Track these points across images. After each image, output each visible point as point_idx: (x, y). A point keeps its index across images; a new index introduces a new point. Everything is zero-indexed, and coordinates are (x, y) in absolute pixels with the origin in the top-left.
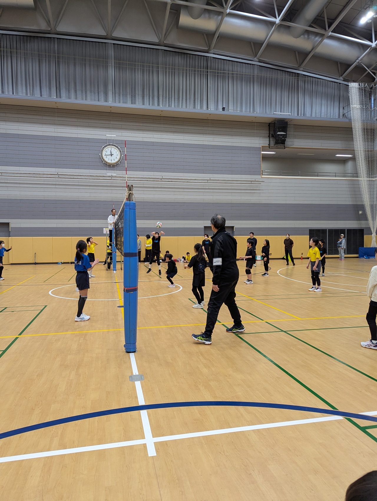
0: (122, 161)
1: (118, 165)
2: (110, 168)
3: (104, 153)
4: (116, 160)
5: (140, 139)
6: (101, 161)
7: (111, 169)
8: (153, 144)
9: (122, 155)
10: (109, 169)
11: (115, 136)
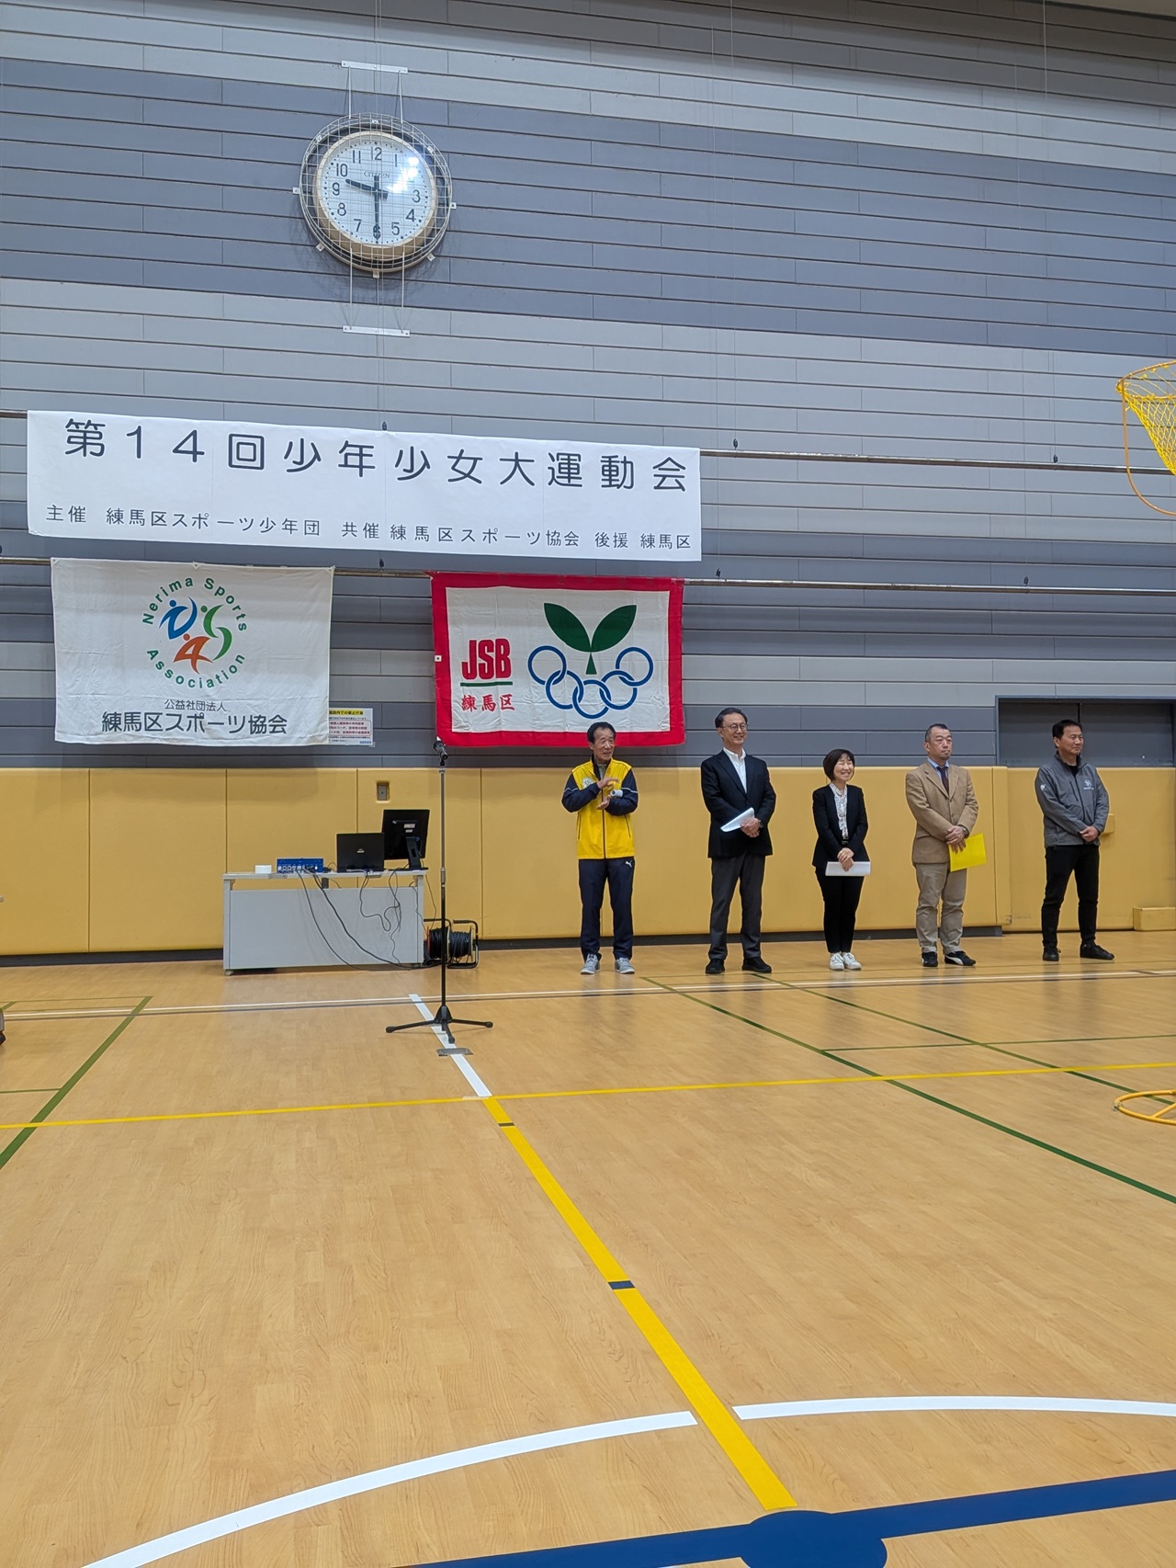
0: (445, 245)
1: (423, 268)
2: (367, 287)
3: (325, 176)
4: (412, 231)
5: (573, 103)
6: (304, 238)
7: (371, 294)
8: (655, 135)
9: (453, 205)
10: (361, 293)
11: (404, 70)
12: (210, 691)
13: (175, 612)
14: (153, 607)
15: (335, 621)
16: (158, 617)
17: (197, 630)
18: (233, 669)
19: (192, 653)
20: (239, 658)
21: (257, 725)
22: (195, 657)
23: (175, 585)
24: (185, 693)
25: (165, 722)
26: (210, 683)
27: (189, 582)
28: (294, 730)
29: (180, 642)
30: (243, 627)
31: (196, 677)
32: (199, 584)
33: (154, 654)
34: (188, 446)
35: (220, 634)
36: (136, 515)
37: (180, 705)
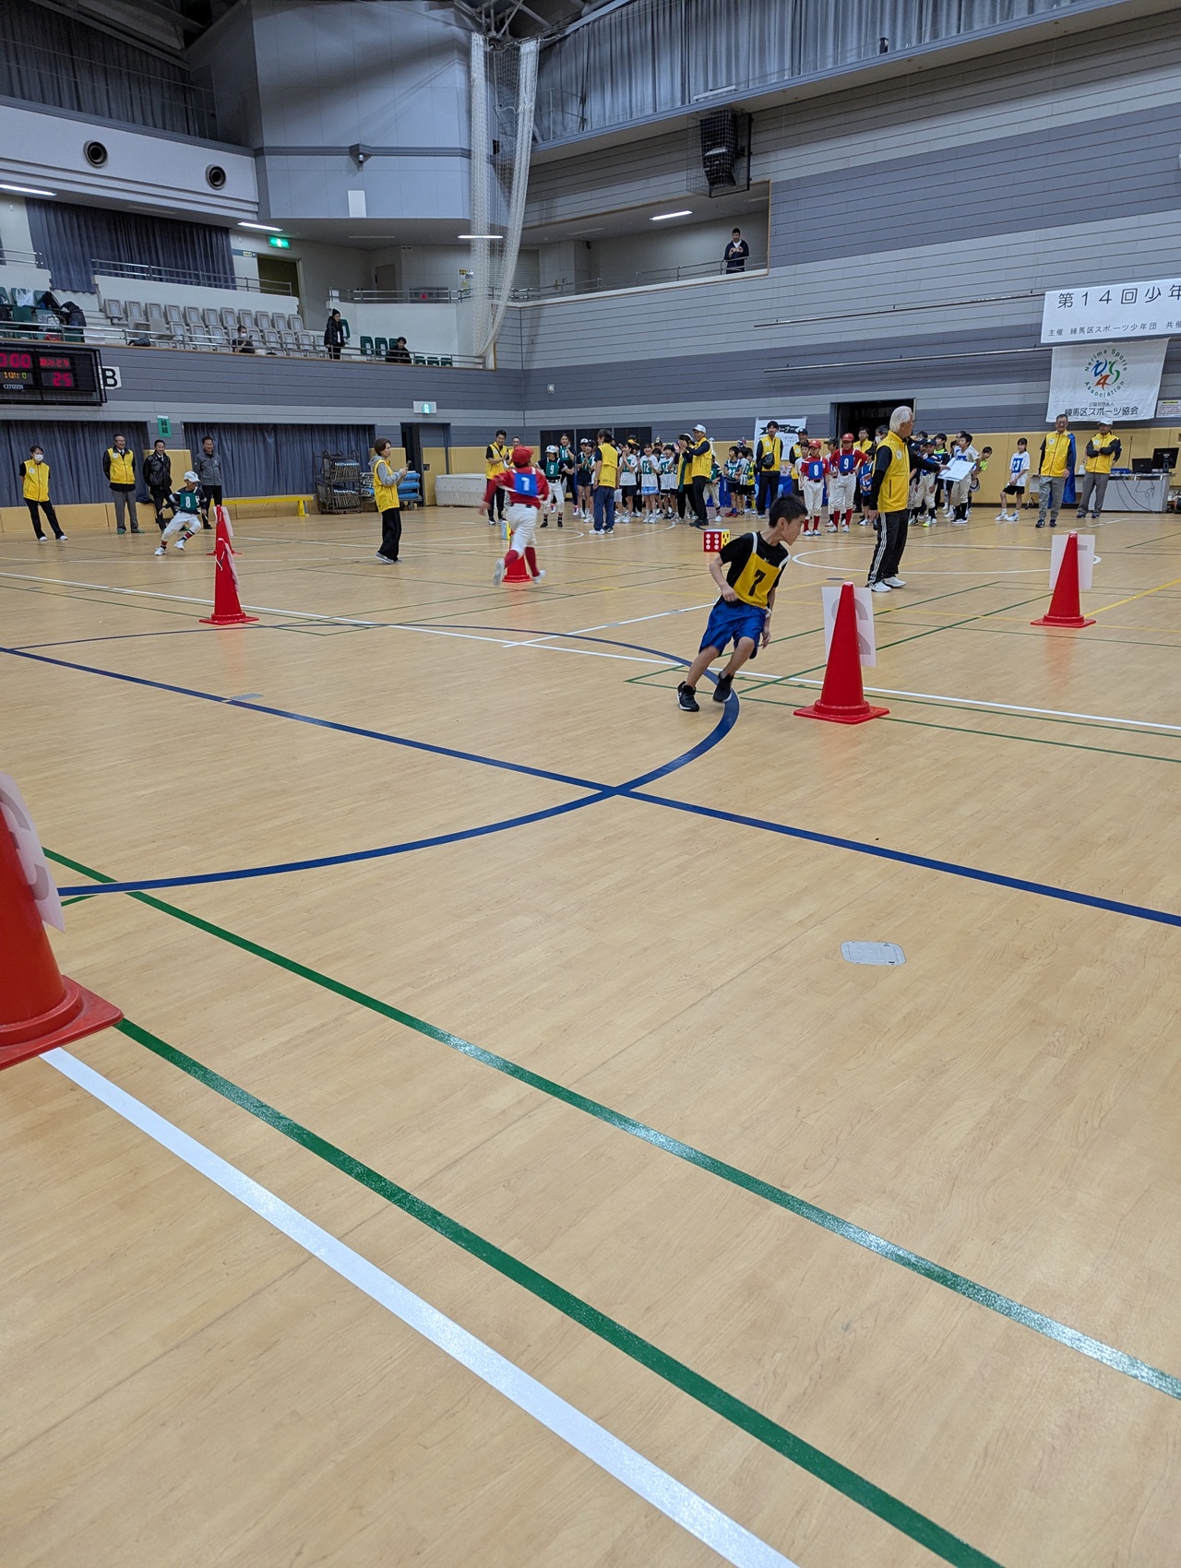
12: (1108, 398)
13: (1097, 366)
14: (1090, 364)
15: (1167, 361)
16: (1091, 367)
17: (1106, 372)
18: (1119, 388)
19: (1103, 382)
20: (1122, 383)
21: (1125, 411)
22: (1104, 383)
23: (1099, 354)
24: (1100, 400)
25: (1088, 412)
26: (1109, 394)
27: (1105, 352)
28: (1141, 413)
29: (1099, 377)
30: (1125, 369)
31: (1103, 392)
32: (1109, 352)
33: (1087, 383)
34: (1106, 298)
35: (1116, 373)
36: (1082, 329)
37: (1095, 404)
